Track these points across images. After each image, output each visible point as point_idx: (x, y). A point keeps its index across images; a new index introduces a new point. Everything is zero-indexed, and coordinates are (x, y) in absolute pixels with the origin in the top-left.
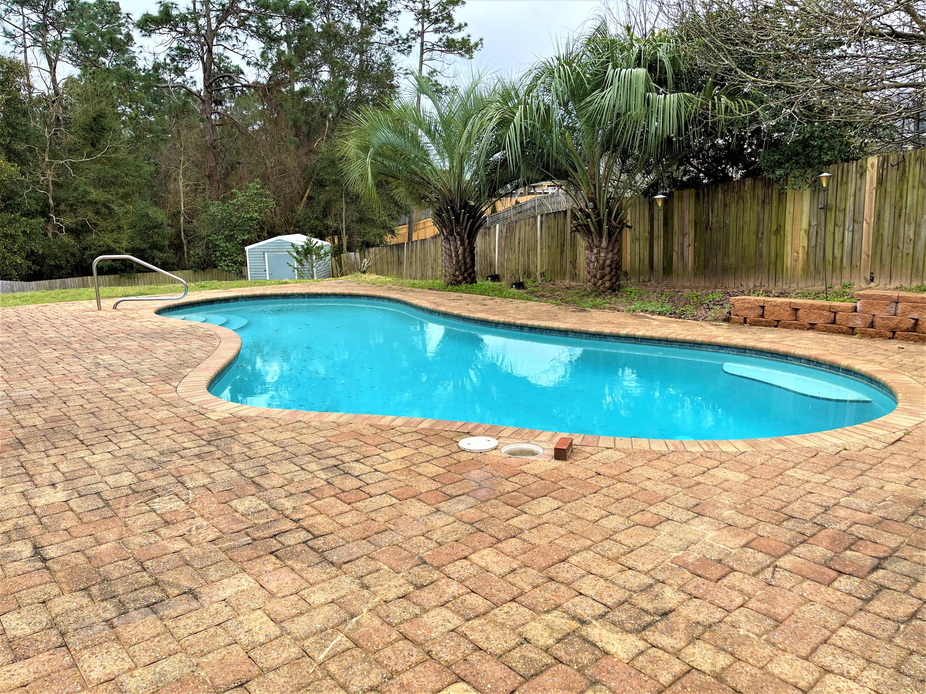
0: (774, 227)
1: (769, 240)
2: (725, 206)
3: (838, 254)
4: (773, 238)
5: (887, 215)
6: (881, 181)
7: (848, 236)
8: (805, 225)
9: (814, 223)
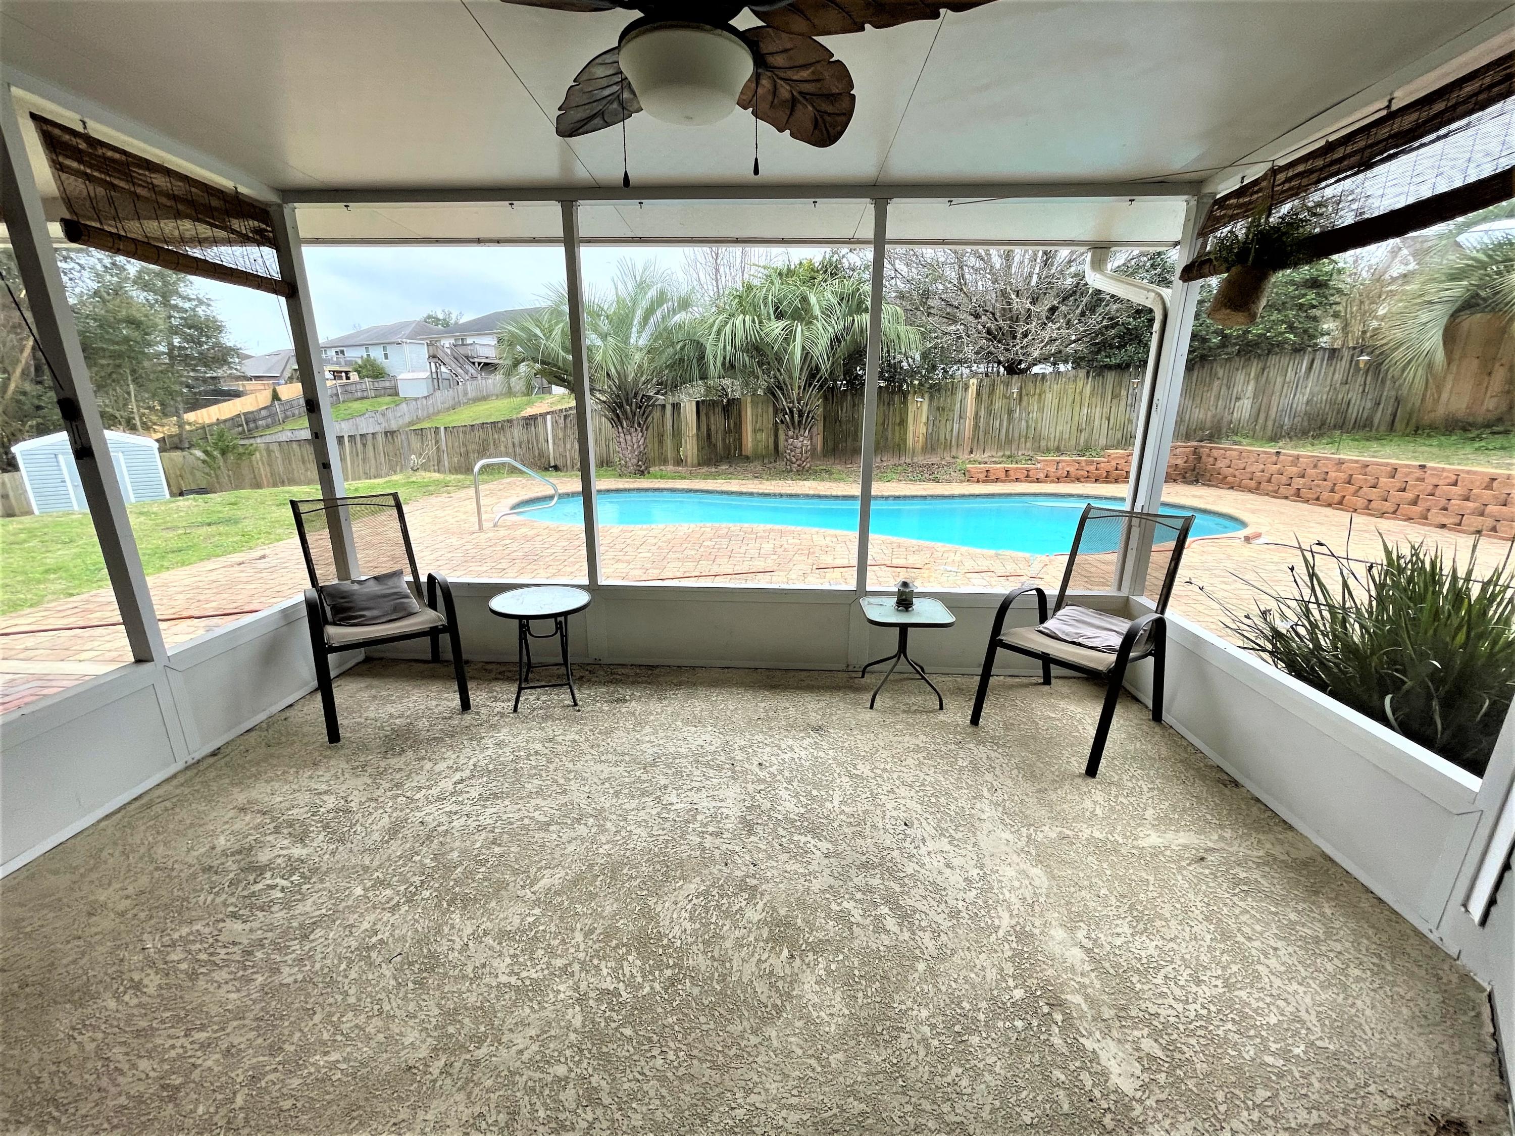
0: (898, 421)
1: (893, 431)
2: (854, 405)
3: (948, 437)
4: (897, 428)
5: (982, 413)
6: (978, 394)
7: (956, 426)
8: (924, 419)
9: (931, 418)
